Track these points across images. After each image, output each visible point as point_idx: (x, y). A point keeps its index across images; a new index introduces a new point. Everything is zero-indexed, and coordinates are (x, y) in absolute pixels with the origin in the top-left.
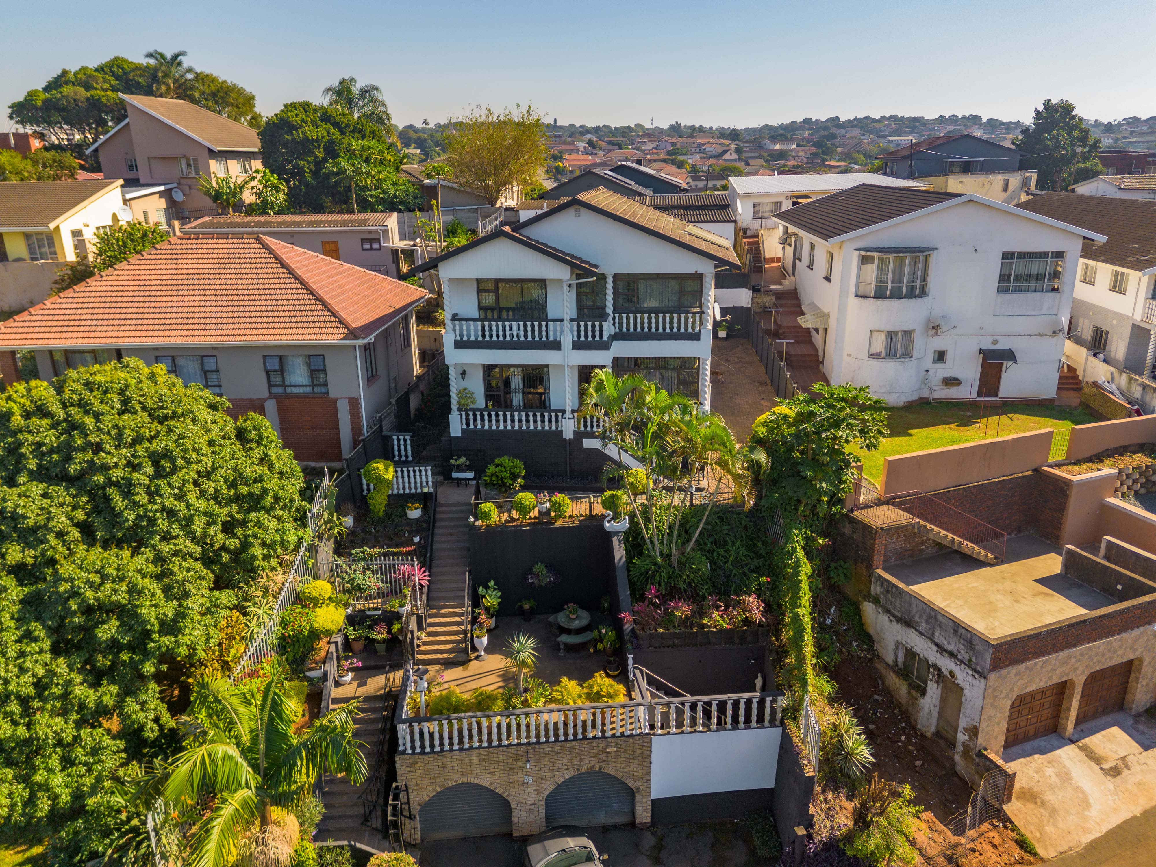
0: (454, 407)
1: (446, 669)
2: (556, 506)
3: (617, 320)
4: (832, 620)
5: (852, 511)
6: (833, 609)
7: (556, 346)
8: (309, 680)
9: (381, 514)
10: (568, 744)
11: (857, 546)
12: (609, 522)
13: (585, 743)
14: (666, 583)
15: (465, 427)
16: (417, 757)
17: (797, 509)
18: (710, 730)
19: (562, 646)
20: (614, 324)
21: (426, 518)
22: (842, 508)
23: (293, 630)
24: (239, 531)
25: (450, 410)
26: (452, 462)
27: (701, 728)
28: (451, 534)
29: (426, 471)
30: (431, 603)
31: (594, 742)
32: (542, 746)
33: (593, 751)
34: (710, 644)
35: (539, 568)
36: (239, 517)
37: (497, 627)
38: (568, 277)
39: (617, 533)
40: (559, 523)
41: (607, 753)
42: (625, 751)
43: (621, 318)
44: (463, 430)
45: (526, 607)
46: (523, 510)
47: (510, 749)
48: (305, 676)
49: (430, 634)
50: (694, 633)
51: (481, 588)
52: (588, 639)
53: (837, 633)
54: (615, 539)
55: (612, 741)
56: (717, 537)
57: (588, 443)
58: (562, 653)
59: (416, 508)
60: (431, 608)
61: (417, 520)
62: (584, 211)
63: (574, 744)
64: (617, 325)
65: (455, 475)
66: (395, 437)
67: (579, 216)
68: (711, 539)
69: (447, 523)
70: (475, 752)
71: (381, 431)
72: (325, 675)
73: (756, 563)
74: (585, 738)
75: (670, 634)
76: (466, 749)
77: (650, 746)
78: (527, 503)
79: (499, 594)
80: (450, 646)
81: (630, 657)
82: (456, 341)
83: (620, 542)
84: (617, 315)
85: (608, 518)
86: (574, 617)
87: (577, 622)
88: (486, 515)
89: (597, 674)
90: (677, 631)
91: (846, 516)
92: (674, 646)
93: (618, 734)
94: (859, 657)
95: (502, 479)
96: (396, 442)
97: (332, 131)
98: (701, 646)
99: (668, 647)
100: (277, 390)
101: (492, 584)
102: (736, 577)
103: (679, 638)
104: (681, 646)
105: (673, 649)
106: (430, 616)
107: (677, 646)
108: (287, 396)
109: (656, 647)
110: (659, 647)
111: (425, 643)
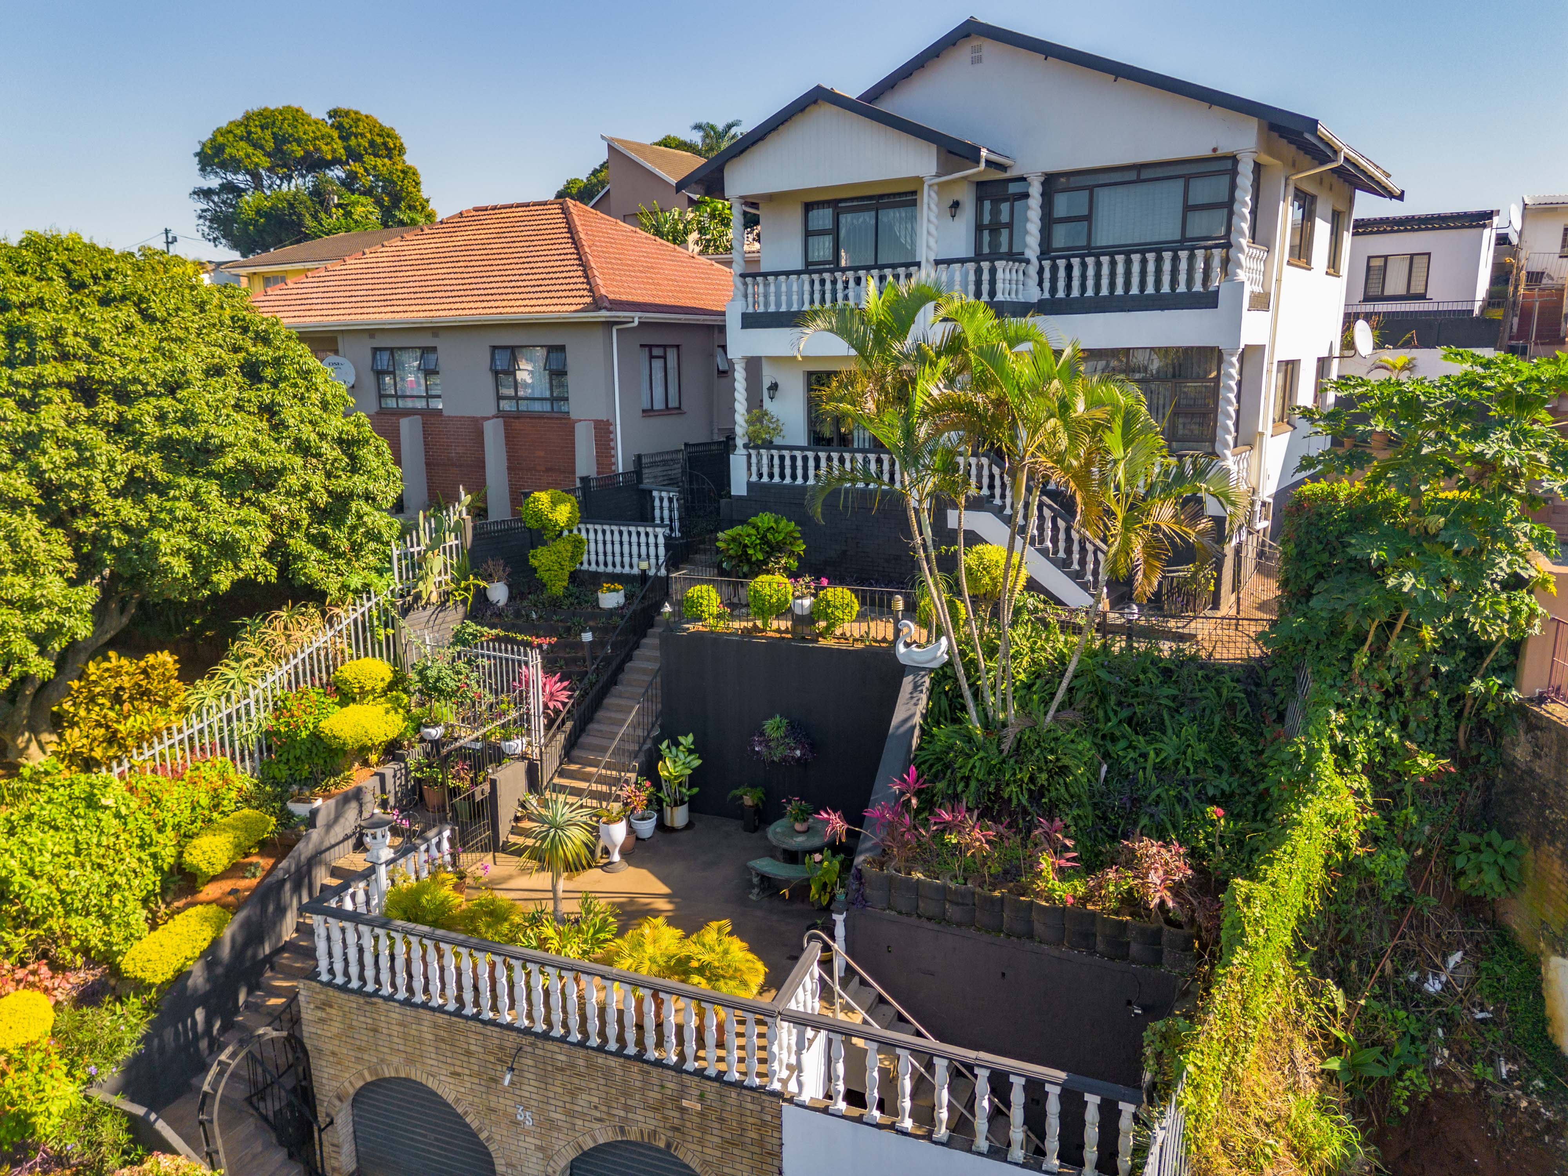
0: (740, 441)
4: (1446, 985)
5: (1541, 699)
6: (1456, 957)
9: (558, 590)
10: (601, 1059)
11: (1543, 794)
13: (635, 1068)
14: (982, 783)
15: (754, 478)
18: (929, 1137)
19: (755, 880)
20: (1040, 284)
22: (1505, 687)
25: (735, 446)
27: (908, 1124)
29: (656, 535)
30: (576, 753)
31: (655, 1072)
32: (550, 1046)
33: (654, 1095)
34: (1031, 936)
35: (773, 727)
36: (161, 476)
37: (689, 826)
38: (934, 169)
39: (916, 670)
40: (830, 642)
41: (683, 1110)
42: (721, 1120)
43: (1054, 271)
44: (749, 484)
45: (748, 801)
47: (489, 1030)
51: (665, 743)
53: (1450, 1024)
54: (908, 681)
55: (692, 1082)
56: (1139, 709)
58: (754, 895)
59: (617, 591)
60: (571, 761)
61: (611, 612)
62: (990, 48)
63: (613, 1062)
64: (1047, 285)
66: (656, 494)
68: (1125, 714)
73: (1223, 782)
74: (639, 1057)
75: (938, 888)
76: (415, 1006)
77: (779, 1128)
79: (697, 763)
82: (745, 315)
84: (1047, 264)
87: (800, 839)
90: (952, 885)
91: (1521, 710)
92: (942, 919)
93: (712, 1072)
94: (1510, 1106)
96: (657, 503)
98: (1008, 936)
99: (929, 919)
100: (506, 405)
101: (687, 740)
102: (1161, 807)
103: (957, 904)
104: (959, 925)
105: (936, 927)
106: (562, 774)
107: (948, 922)
108: (518, 415)
109: (900, 913)
110: (908, 914)
111: (531, 817)
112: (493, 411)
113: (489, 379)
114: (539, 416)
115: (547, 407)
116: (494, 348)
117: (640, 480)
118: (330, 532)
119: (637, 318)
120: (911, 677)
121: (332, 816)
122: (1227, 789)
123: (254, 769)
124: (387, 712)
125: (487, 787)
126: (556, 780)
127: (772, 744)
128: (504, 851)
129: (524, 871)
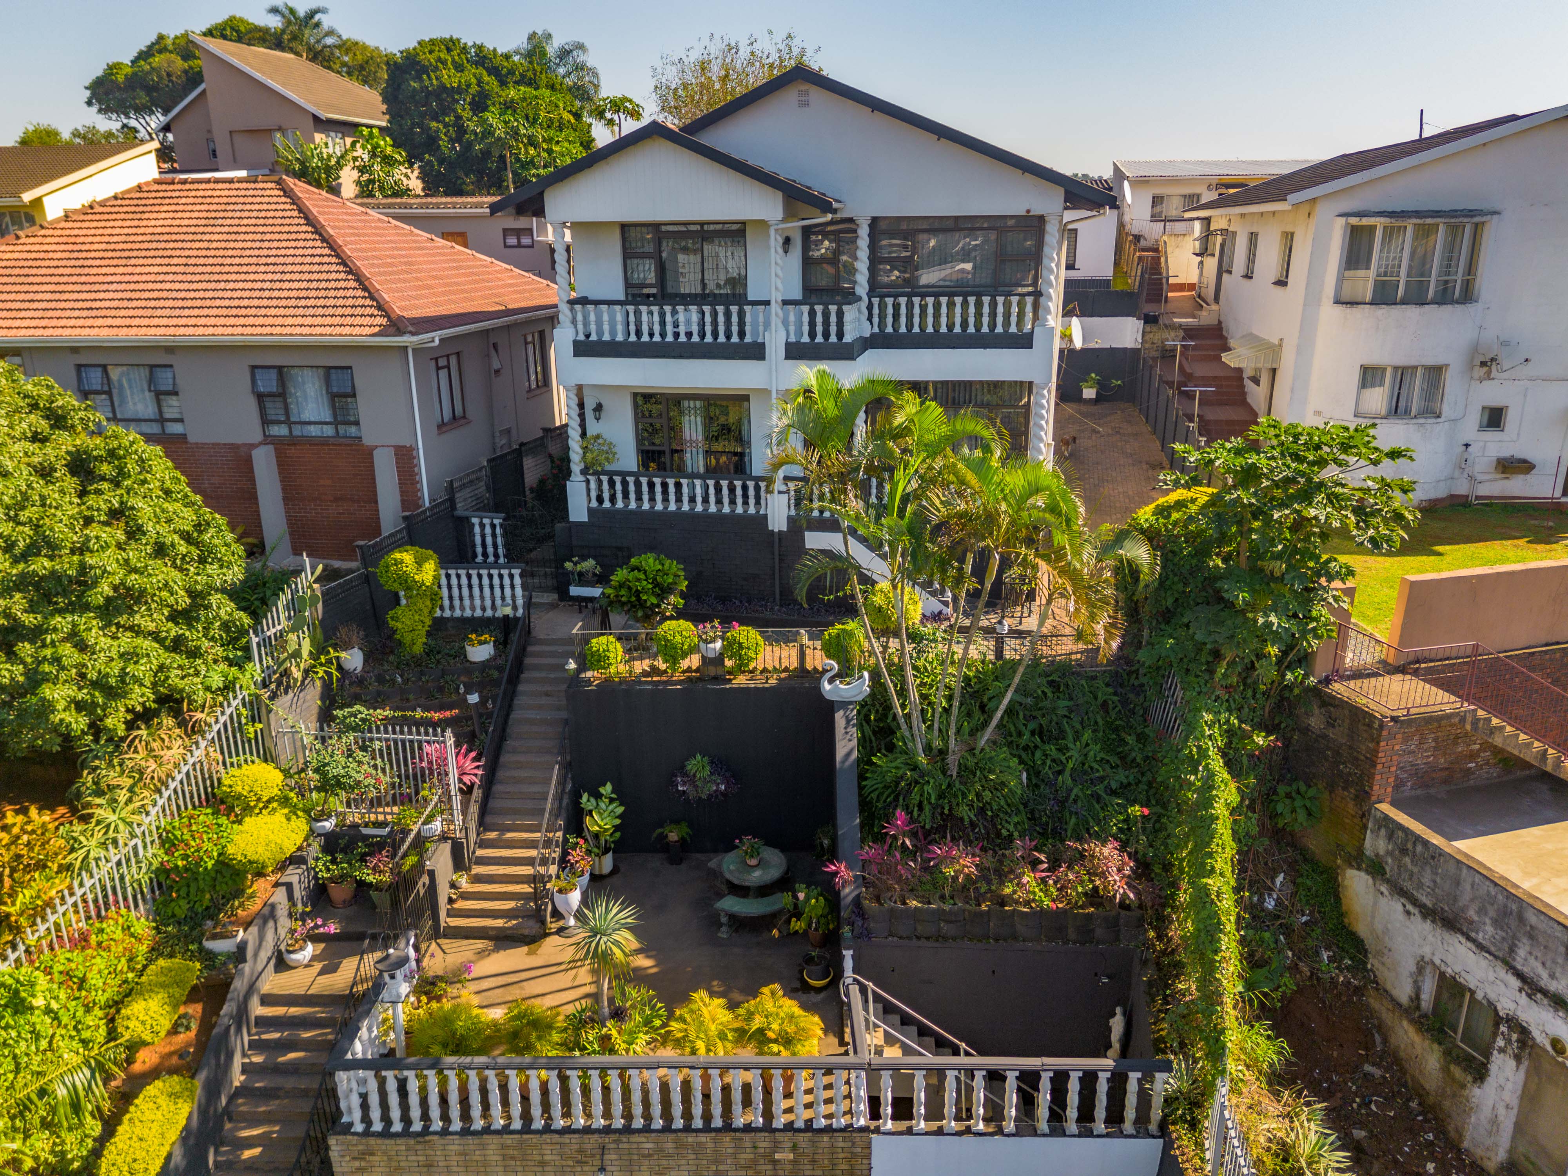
0: (576, 467)
1: (497, 949)
2: (733, 647)
3: (876, 311)
4: (1279, 902)
5: (1327, 681)
6: (1280, 879)
7: (756, 352)
8: (208, 957)
9: (418, 649)
10: (691, 1138)
11: (1337, 753)
12: (831, 681)
13: (727, 1138)
14: (934, 807)
15: (594, 504)
16: (372, 1141)
17: (1211, 672)
18: (1000, 1131)
19: (724, 920)
20: (870, 319)
21: (499, 662)
22: (1306, 676)
23: (185, 857)
24: (25, 649)
25: (569, 473)
26: (568, 565)
27: (981, 1126)
28: (547, 694)
29: (511, 576)
30: (488, 819)
31: (747, 1137)
32: (635, 1138)
33: (745, 1157)
34: (1015, 938)
35: (698, 765)
37: (615, 870)
38: (779, 215)
39: (844, 705)
40: (741, 681)
41: (775, 1162)
42: (813, 1161)
43: (882, 307)
44: (590, 511)
45: (673, 836)
46: (673, 654)
47: (566, 1138)
48: (201, 949)
49: (478, 879)
50: (982, 913)
51: (585, 796)
52: (777, 907)
53: (1287, 930)
54: (839, 716)
55: (786, 1139)
57: (814, 540)
58: (723, 933)
59: (485, 642)
60: (487, 829)
61: (484, 665)
62: (816, 94)
63: (703, 1138)
64: (876, 320)
65: (575, 591)
66: (475, 521)
67: (806, 104)
68: (1032, 725)
69: (543, 674)
70: (493, 1141)
71: (453, 507)
72: (242, 947)
73: (1121, 776)
74: (728, 1127)
75: (934, 911)
76: (475, 1133)
77: (869, 1156)
78: (678, 639)
79: (620, 810)
80: (510, 905)
81: (848, 954)
82: (576, 343)
83: (848, 721)
84: (876, 301)
85: (829, 675)
86: (753, 862)
87: (757, 873)
88: (600, 660)
89: (766, 990)
90: (947, 907)
91: (1315, 692)
92: (940, 937)
93: (800, 1124)
94: (1333, 981)
95: (638, 593)
96: (477, 529)
97: (486, 78)
98: (996, 940)
99: (927, 938)
100: (273, 430)
101: (607, 790)
102: (1079, 804)
103: (951, 922)
104: (954, 939)
105: (936, 944)
106: (483, 844)
107: (945, 938)
108: (293, 441)
109: (901, 938)
110: (909, 938)
111: (465, 896)
112: (258, 437)
113: (252, 403)
114: (321, 442)
115: (329, 431)
116: (253, 368)
119: (437, 336)
120: (841, 713)
121: (256, 943)
124: (288, 819)
125: (426, 880)
126: (479, 852)
127: (699, 783)
129: (482, 954)
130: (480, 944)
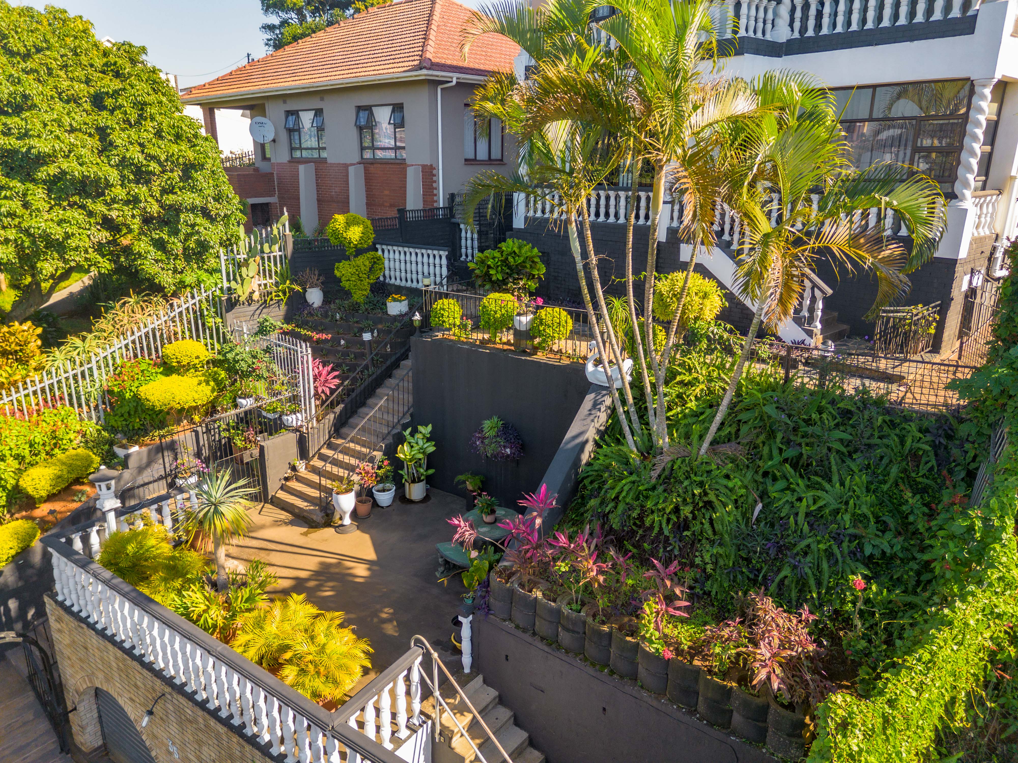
1: (292, 523)
3: (798, 14)
9: (358, 298)
12: (595, 363)
15: (530, 214)
19: (440, 560)
20: (791, 25)
29: (440, 257)
30: (344, 430)
31: (247, 747)
32: (181, 699)
39: (599, 388)
43: (805, 10)
44: (526, 218)
45: (468, 485)
47: (144, 672)
54: (589, 398)
56: (806, 450)
60: (338, 436)
64: (797, 24)
66: (462, 226)
75: (551, 611)
79: (431, 449)
80: (314, 493)
81: (464, 622)
83: (595, 405)
85: (594, 357)
86: (489, 519)
92: (554, 642)
96: (463, 234)
98: (612, 672)
99: (542, 639)
100: (368, 155)
101: (426, 430)
103: (569, 630)
104: (568, 651)
105: (546, 649)
106: (330, 446)
107: (559, 647)
108: (374, 162)
109: (517, 627)
110: (525, 630)
111: (300, 479)
112: (357, 159)
113: (354, 132)
114: (387, 163)
115: (392, 154)
116: (357, 108)
117: (453, 216)
118: (166, 237)
119: (455, 78)
120: (592, 396)
121: (145, 460)
122: (888, 551)
123: (99, 418)
124: (199, 384)
125: (256, 452)
126: (325, 451)
127: (486, 441)
128: (272, 503)
129: (278, 523)
130: (284, 516)
